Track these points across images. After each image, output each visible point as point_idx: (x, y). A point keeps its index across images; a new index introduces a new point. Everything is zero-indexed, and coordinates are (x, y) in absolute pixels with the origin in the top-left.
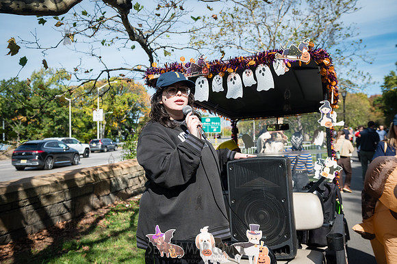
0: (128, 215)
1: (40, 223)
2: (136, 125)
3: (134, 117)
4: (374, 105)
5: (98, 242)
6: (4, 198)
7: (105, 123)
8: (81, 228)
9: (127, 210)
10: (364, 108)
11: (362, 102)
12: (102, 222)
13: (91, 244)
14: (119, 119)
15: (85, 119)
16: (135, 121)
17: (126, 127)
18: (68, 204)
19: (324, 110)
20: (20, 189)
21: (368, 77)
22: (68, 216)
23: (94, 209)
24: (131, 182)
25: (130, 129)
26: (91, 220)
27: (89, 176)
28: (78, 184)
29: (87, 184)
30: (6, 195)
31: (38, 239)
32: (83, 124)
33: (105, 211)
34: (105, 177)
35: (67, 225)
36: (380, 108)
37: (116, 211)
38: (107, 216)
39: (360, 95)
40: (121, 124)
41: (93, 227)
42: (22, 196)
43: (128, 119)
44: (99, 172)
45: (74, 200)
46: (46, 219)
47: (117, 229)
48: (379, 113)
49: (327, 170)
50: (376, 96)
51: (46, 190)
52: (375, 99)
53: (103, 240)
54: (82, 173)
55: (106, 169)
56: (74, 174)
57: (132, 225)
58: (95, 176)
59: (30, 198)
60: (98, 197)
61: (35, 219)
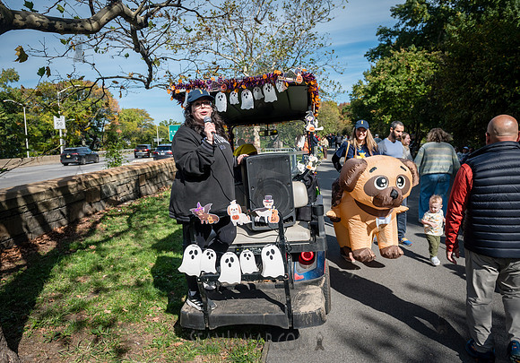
0: (124, 218)
1: (39, 228)
2: (102, 133)
3: (99, 125)
4: (343, 113)
5: (103, 242)
6: (4, 204)
7: (66, 131)
8: (81, 232)
9: (121, 215)
10: (334, 116)
11: (332, 110)
12: (99, 225)
13: (97, 243)
14: (82, 127)
15: (42, 127)
16: (100, 129)
17: (91, 136)
18: (64, 210)
19: (309, 118)
20: (19, 196)
21: (338, 86)
22: (64, 222)
23: (87, 215)
24: (119, 189)
25: (95, 138)
26: (88, 224)
27: (80, 184)
28: (71, 191)
29: (80, 192)
30: (6, 201)
31: (40, 243)
32: (40, 133)
33: (99, 217)
34: (95, 184)
35: (66, 230)
36: (348, 116)
37: (111, 216)
38: (102, 220)
39: (330, 103)
40: (84, 133)
41: (92, 230)
42: (21, 203)
43: (93, 127)
44: (89, 179)
45: (68, 206)
46: (45, 225)
47: (117, 231)
48: (348, 121)
49: (310, 164)
50: (344, 104)
51: (42, 198)
52: (344, 107)
53: (107, 239)
54: (73, 181)
55: (96, 176)
56: (67, 182)
57: (130, 227)
58: (87, 183)
59: (28, 205)
60: (90, 204)
61: (34, 225)
